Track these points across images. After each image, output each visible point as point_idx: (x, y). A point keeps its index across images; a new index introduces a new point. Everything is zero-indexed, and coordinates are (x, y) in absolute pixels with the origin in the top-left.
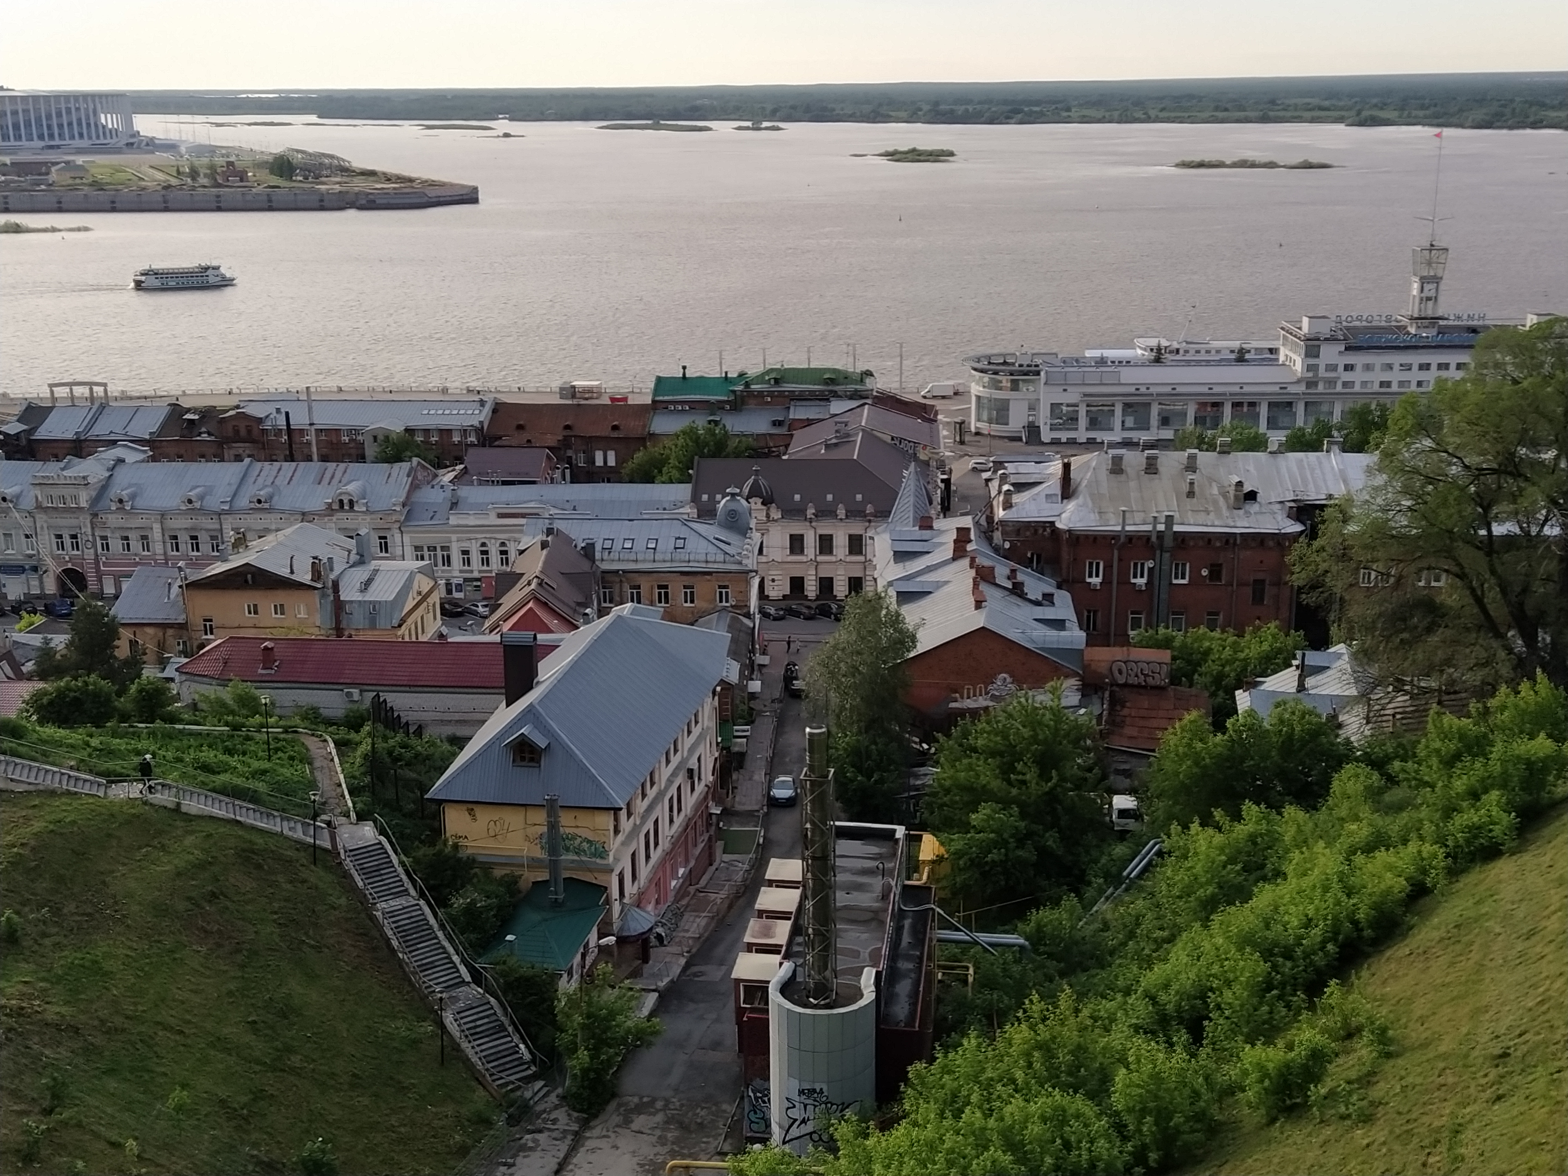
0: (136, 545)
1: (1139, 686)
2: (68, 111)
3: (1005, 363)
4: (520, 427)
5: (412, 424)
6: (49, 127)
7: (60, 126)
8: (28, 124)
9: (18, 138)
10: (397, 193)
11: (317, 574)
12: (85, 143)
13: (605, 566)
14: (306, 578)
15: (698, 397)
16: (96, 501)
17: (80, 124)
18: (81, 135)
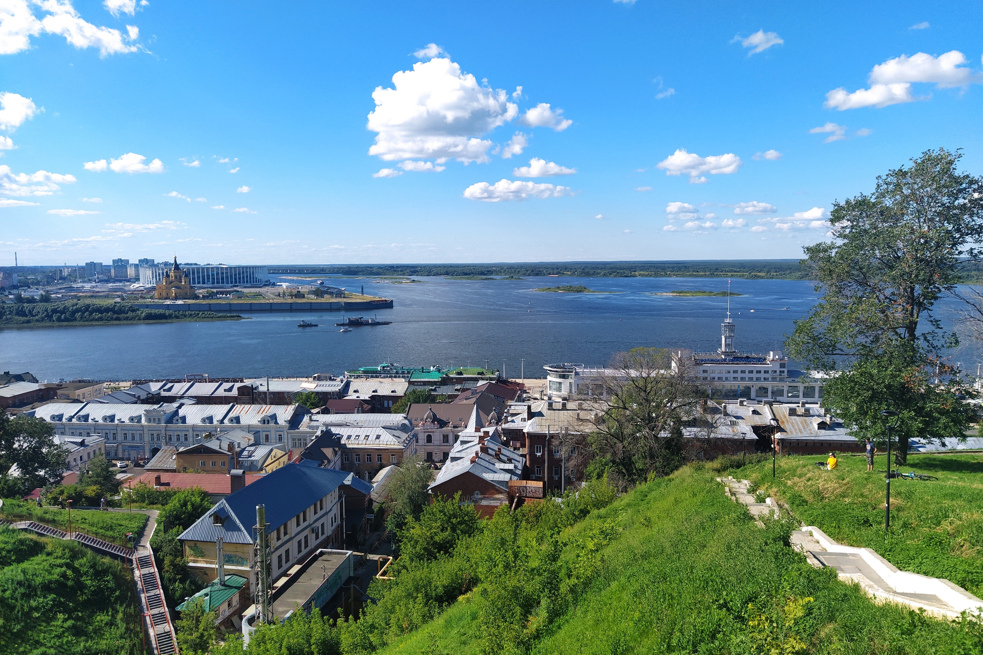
0: (182, 438)
1: (531, 497)
2: (243, 273)
3: (562, 368)
4: (355, 391)
6: (235, 279)
7: (240, 278)
8: (227, 277)
9: (223, 283)
11: (231, 450)
12: (249, 285)
13: (345, 447)
14: (226, 451)
15: (427, 380)
16: (168, 421)
17: (247, 277)
18: (247, 282)
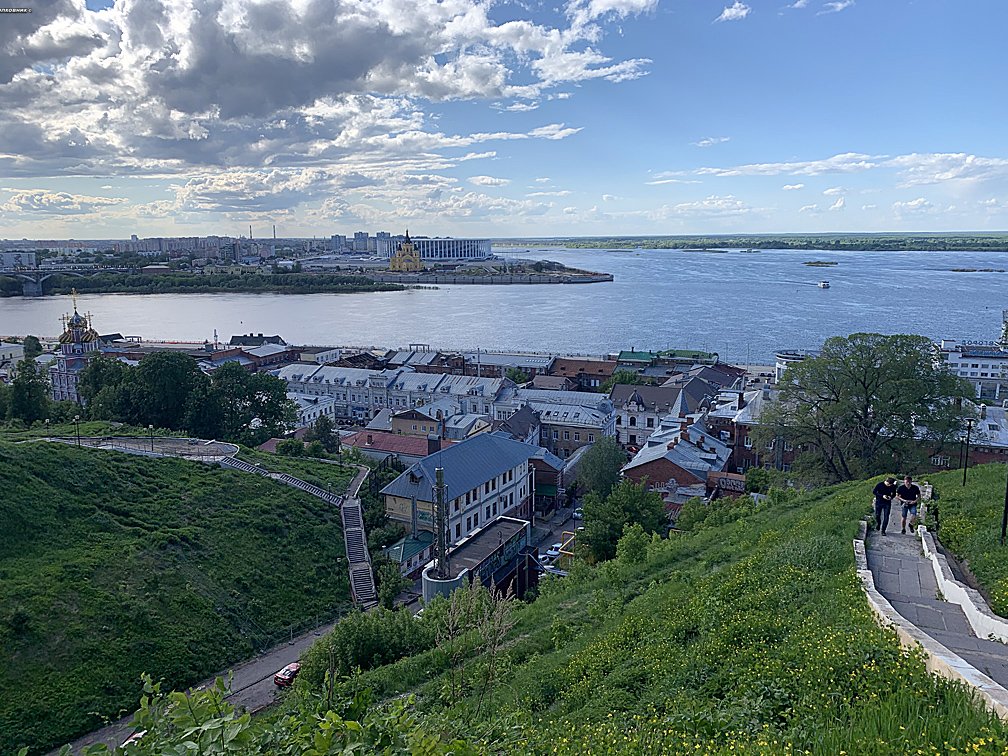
0: (401, 403)
1: (731, 490)
2: (468, 246)
3: (794, 354)
4: (563, 369)
5: (521, 365)
6: (461, 252)
7: (465, 252)
8: (453, 250)
9: (449, 256)
10: (580, 277)
11: (439, 416)
12: (473, 258)
13: (543, 422)
14: (434, 418)
15: (637, 361)
16: (389, 386)
17: (472, 251)
18: (472, 255)
